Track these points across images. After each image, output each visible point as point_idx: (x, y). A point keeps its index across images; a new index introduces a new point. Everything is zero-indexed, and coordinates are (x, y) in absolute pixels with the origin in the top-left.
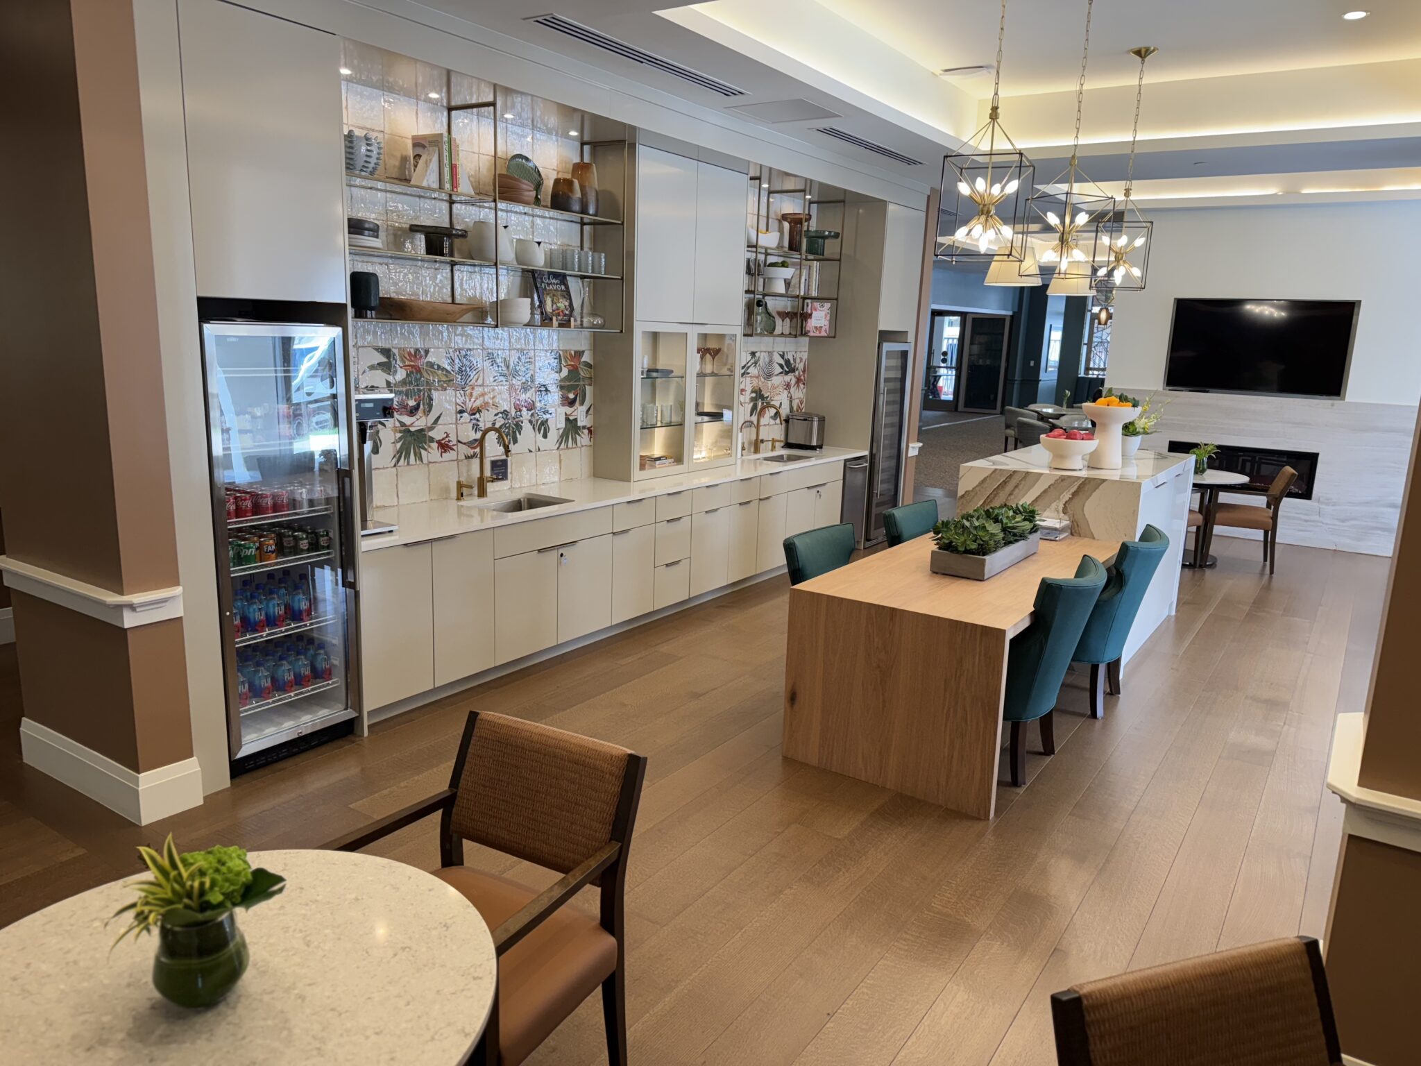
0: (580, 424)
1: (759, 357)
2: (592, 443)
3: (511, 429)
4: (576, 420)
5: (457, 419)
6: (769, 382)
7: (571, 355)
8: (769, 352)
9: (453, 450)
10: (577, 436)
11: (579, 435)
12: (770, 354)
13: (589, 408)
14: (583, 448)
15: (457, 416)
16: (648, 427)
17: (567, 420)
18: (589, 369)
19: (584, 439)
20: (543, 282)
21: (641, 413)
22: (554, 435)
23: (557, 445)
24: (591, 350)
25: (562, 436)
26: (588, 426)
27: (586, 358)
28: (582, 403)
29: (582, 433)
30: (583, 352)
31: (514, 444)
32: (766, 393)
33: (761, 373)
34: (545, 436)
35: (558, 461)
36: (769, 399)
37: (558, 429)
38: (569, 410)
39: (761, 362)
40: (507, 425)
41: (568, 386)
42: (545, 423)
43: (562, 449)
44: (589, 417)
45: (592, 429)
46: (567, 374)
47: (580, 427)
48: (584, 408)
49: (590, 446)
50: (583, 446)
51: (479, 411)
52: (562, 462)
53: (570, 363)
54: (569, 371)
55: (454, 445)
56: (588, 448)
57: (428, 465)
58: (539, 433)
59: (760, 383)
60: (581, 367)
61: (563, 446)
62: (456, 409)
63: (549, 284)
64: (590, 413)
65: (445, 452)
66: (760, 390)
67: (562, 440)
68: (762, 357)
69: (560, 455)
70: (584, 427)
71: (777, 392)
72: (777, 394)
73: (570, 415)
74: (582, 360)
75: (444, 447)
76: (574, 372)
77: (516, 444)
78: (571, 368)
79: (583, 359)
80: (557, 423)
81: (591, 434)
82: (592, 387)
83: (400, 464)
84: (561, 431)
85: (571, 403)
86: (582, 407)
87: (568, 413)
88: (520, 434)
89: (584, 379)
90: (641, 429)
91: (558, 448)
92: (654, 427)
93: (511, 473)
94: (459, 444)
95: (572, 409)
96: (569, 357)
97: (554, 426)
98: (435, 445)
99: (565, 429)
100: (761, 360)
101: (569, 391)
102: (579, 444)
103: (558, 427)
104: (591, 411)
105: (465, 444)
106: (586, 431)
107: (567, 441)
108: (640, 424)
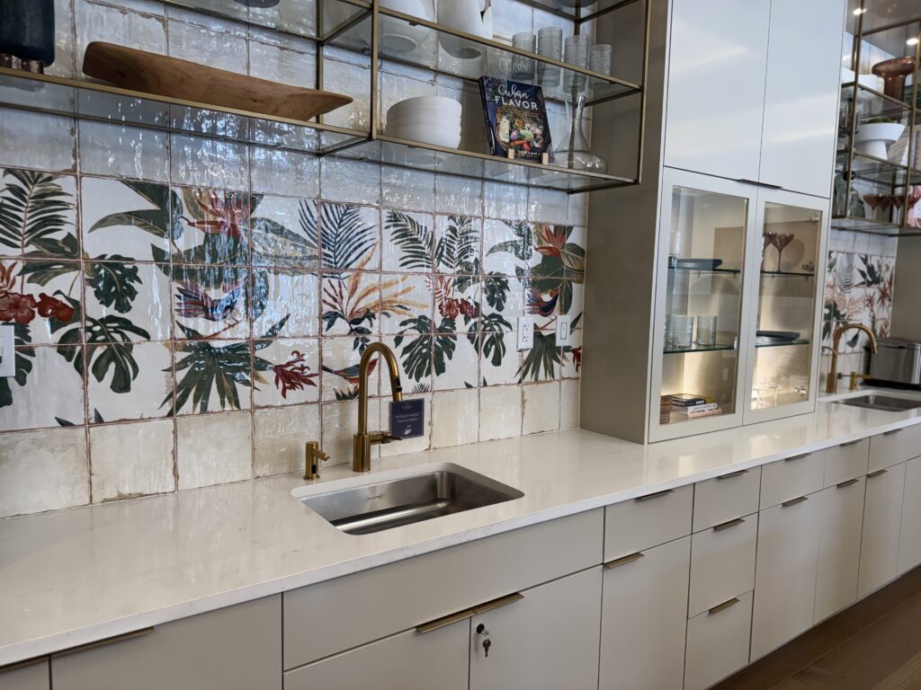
0: (559, 343)
1: (835, 260)
2: (579, 375)
3: (433, 348)
4: (553, 336)
5: (321, 329)
6: (847, 295)
7: (548, 232)
8: (848, 254)
9: (311, 383)
10: (555, 363)
11: (558, 361)
12: (850, 255)
13: (577, 319)
14: (563, 383)
15: (321, 323)
16: (674, 351)
17: (538, 336)
18: (580, 257)
19: (566, 367)
20: (497, 94)
21: (665, 327)
22: (512, 361)
23: (519, 377)
24: (583, 226)
25: (527, 363)
26: (574, 346)
27: (575, 238)
28: (565, 310)
29: (564, 357)
30: (570, 229)
31: (438, 374)
32: (843, 309)
33: (837, 282)
34: (497, 361)
35: (520, 402)
36: (846, 318)
37: (521, 351)
38: (541, 320)
39: (837, 266)
40: (426, 342)
41: (542, 280)
42: (497, 340)
43: (527, 384)
44: (575, 332)
45: (581, 351)
46: (539, 262)
47: (559, 348)
48: (568, 319)
49: (577, 379)
50: (563, 379)
51: (369, 315)
52: (527, 404)
53: (545, 244)
54: (545, 258)
55: (311, 375)
56: (574, 381)
57: (252, 413)
58: (487, 356)
59: (836, 296)
60: (566, 252)
61: (528, 378)
62: (321, 310)
63: (507, 99)
64: (577, 326)
65: (293, 387)
66: (835, 305)
67: (527, 370)
68: (838, 260)
69: (523, 393)
70: (567, 349)
71: (857, 309)
72: (856, 312)
73: (543, 328)
74: (567, 242)
75: (290, 377)
76: (551, 261)
77: (442, 375)
78: (549, 254)
79: (570, 240)
80: (519, 340)
81: (579, 360)
82: (584, 285)
83: (183, 410)
84: (526, 354)
85: (546, 309)
86: (564, 316)
87: (540, 325)
88: (450, 357)
89: (569, 271)
90: (665, 353)
91: (520, 382)
92: (684, 350)
93: (430, 423)
94: (325, 374)
95: (547, 319)
96: (544, 234)
97: (514, 344)
98: (269, 375)
99: (533, 351)
100: (838, 263)
101: (544, 290)
102: (557, 376)
103: (520, 347)
104: (580, 324)
105: (337, 373)
106: (570, 355)
107: (536, 370)
108: (663, 347)
